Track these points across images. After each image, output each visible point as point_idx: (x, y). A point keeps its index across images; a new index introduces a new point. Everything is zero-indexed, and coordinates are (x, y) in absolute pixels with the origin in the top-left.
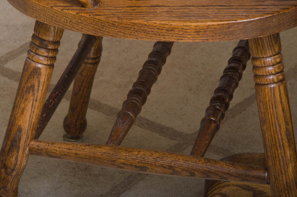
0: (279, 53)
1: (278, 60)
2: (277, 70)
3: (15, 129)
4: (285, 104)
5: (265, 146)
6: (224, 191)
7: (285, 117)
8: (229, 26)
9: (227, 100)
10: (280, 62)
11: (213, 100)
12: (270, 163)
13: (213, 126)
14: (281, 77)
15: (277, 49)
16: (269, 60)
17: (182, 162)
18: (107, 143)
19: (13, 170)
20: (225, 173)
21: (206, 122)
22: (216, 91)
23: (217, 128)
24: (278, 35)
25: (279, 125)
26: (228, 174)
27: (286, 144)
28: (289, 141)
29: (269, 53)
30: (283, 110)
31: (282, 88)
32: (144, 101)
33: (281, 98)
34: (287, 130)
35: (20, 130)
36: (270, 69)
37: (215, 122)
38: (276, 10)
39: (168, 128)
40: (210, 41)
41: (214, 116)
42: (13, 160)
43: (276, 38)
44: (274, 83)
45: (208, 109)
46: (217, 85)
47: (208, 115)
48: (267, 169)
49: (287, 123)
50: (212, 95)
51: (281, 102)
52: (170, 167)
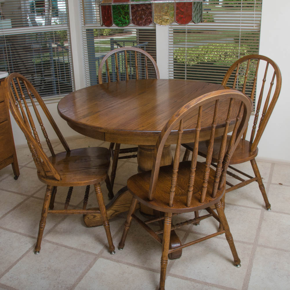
3: (44, 208)
4: (103, 197)
5: (99, 206)
12: (100, 209)
14: (101, 191)
16: (98, 188)
18: (64, 209)
19: (45, 217)
23: (87, 203)
24: (99, 183)
26: (88, 213)
27: (103, 205)
29: (98, 186)
31: (101, 193)
32: (70, 199)
33: (101, 195)
34: (103, 202)
35: (45, 209)
42: (45, 215)
46: (85, 194)
48: (100, 211)
52: (79, 213)
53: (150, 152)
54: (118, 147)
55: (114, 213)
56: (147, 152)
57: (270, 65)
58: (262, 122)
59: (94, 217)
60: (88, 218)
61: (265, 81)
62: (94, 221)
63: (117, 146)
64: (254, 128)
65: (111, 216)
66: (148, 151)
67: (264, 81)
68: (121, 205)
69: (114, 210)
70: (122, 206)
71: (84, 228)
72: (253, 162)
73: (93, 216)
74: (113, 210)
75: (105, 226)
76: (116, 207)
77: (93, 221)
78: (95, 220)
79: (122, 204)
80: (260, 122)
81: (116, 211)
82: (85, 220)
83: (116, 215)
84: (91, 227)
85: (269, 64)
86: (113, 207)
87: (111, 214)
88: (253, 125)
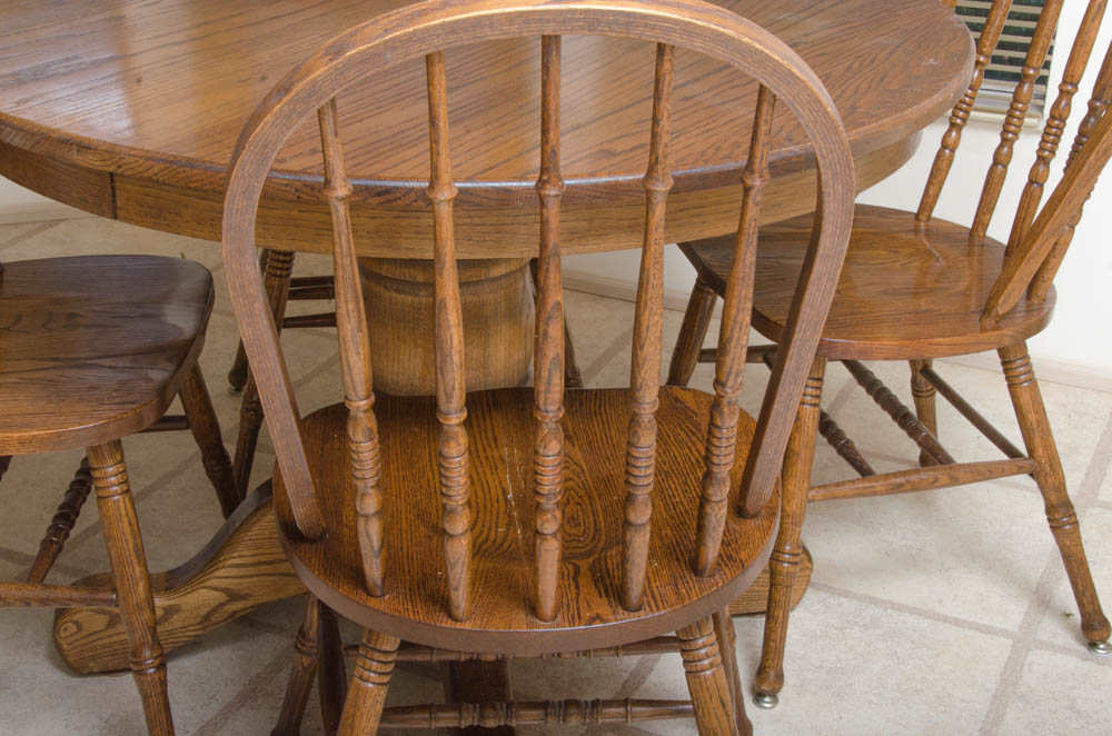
0: (122, 461)
1: (121, 469)
2: (121, 481)
4: (133, 520)
5: (111, 565)
6: (76, 617)
7: (132, 531)
8: (59, 435)
9: (72, 517)
10: (124, 471)
11: (56, 518)
12: (118, 584)
13: (54, 547)
14: (125, 488)
15: (119, 458)
16: (111, 469)
17: (14, 591)
20: (66, 599)
21: (46, 544)
22: (60, 508)
23: (60, 549)
24: (119, 441)
25: (126, 541)
26: (70, 600)
27: (135, 561)
28: (138, 557)
29: (110, 462)
30: (130, 524)
31: (127, 499)
33: (127, 511)
34: (136, 545)
36: (113, 479)
37: (56, 542)
38: (112, 415)
39: (16, 553)
40: (38, 452)
41: (55, 536)
43: (117, 445)
44: (118, 494)
45: (50, 528)
46: (61, 501)
47: (49, 535)
48: (115, 590)
49: (135, 538)
50: (56, 511)
51: (127, 515)
53: (409, 299)
54: (280, 265)
55: (222, 605)
56: (395, 294)
59: (111, 620)
60: (79, 626)
62: (110, 645)
63: (278, 261)
65: (207, 617)
66: (397, 291)
68: (260, 563)
69: (225, 590)
70: (265, 569)
71: (59, 678)
72: (1015, 366)
73: (106, 618)
74: (215, 589)
75: (139, 673)
76: (234, 572)
77: (107, 641)
78: (115, 639)
79: (264, 559)
81: (233, 596)
82: (63, 635)
83: (233, 614)
84: (91, 674)
86: (220, 573)
87: (204, 612)
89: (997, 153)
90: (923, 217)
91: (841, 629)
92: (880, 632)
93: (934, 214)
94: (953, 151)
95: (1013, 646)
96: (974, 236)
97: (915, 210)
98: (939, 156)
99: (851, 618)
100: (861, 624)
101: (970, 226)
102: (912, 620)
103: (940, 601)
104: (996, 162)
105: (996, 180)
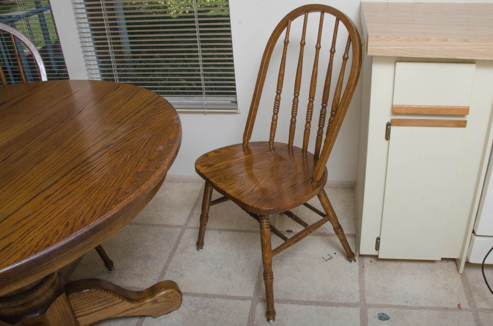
57: (341, 23)
58: (331, 126)
61: (335, 51)
64: (320, 134)
67: (332, 52)
80: (329, 126)
85: (340, 21)
88: (318, 128)
89: (291, 120)
90: (271, 143)
91: (196, 312)
92: (208, 310)
93: (275, 141)
94: (276, 121)
95: (252, 304)
96: (290, 146)
97: (268, 141)
98: (272, 124)
99: (199, 306)
100: (202, 307)
101: (288, 143)
102: (219, 301)
103: (228, 289)
104: (292, 123)
105: (293, 129)
